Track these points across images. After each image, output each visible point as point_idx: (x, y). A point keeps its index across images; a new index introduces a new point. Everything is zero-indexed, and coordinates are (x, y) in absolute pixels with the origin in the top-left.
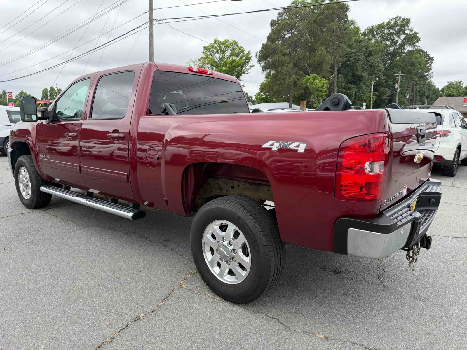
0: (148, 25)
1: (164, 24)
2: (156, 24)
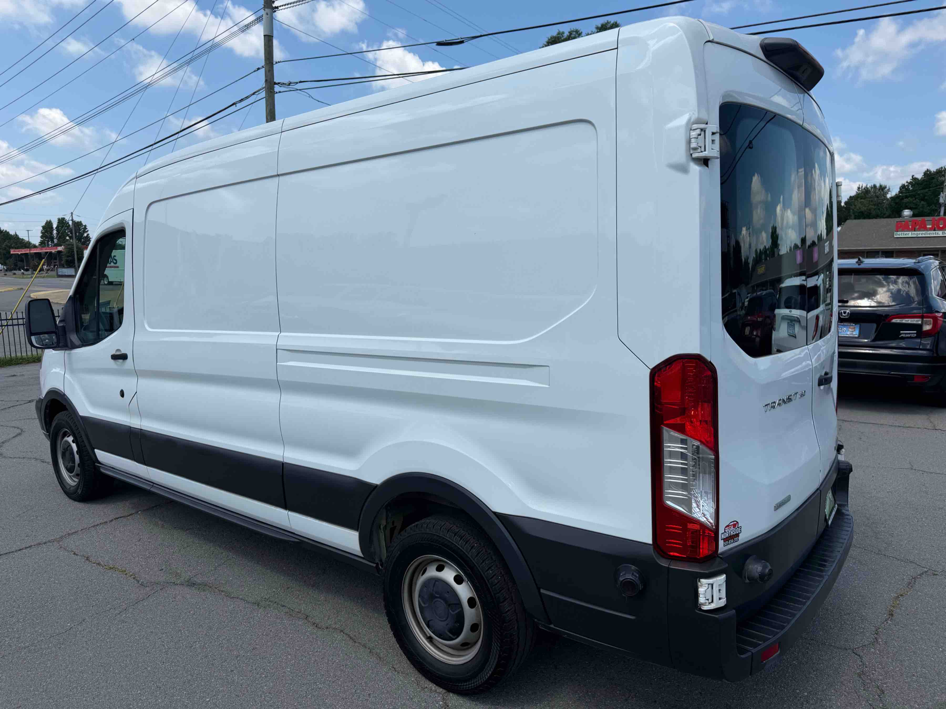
0: (263, 94)
1: (299, 91)
2: (280, 92)
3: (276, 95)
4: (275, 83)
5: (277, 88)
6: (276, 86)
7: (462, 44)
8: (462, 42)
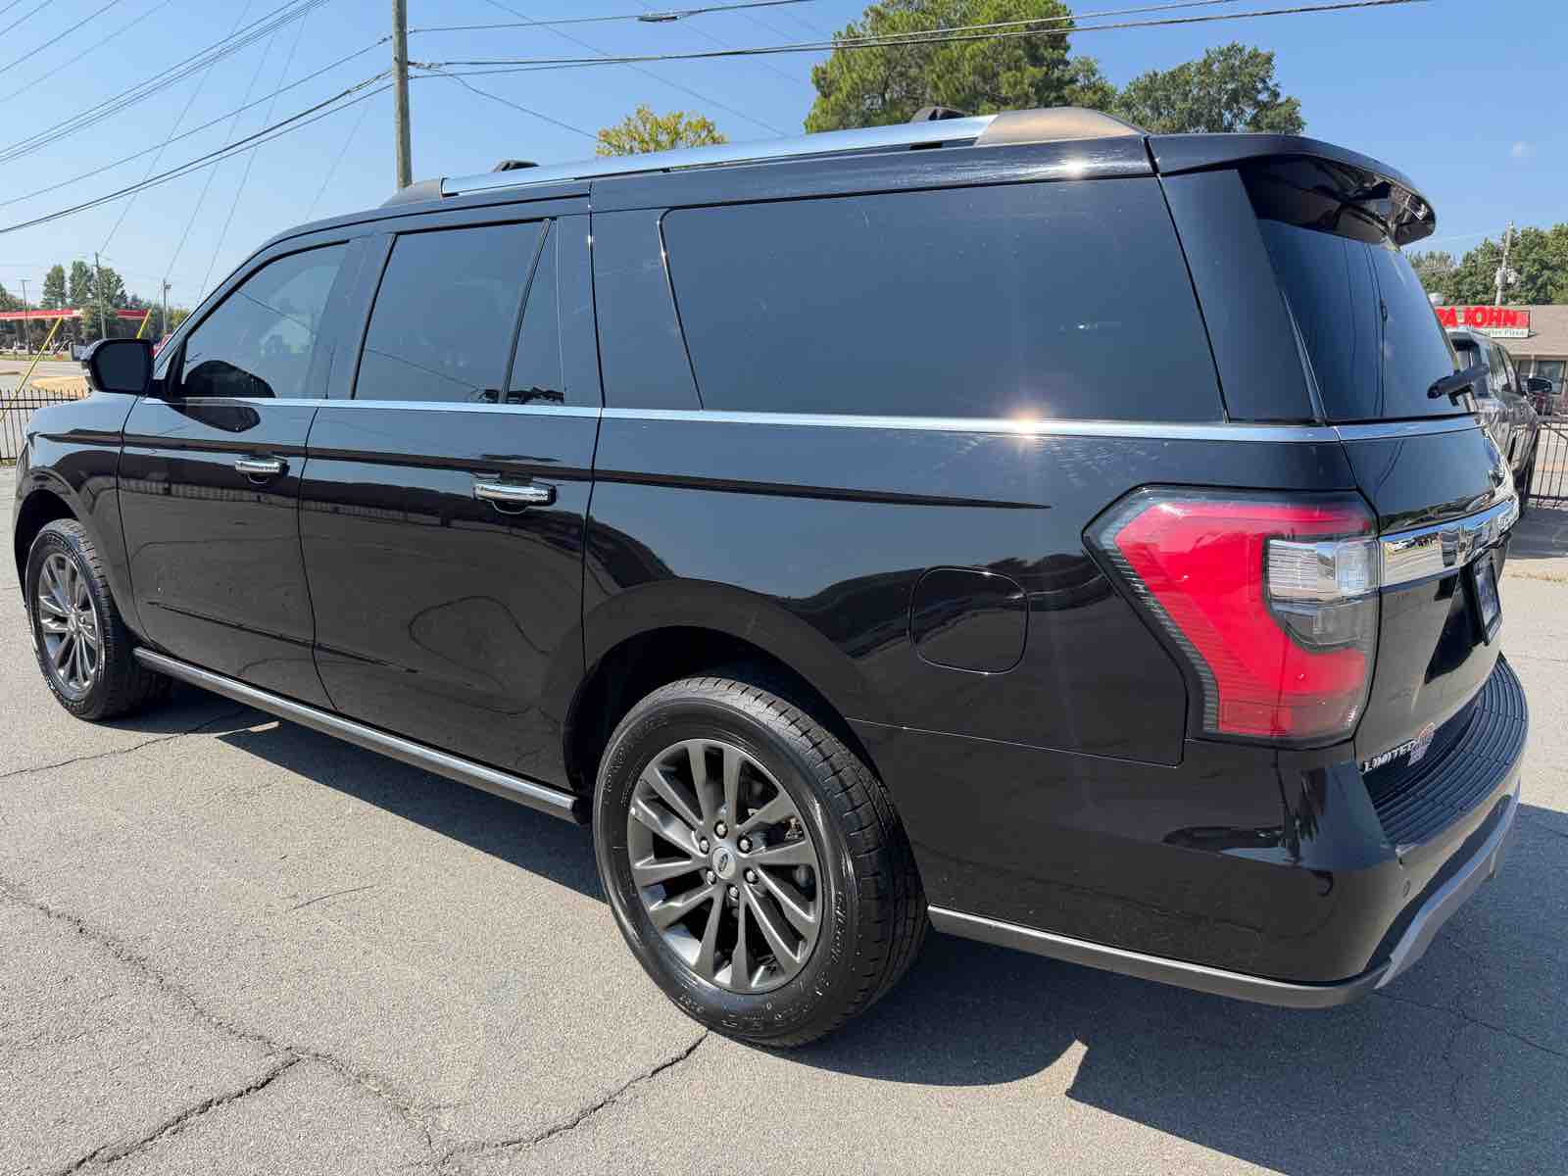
1: (444, 77)
3: (410, 81)
4: (409, 63)
5: (412, 71)
6: (409, 67)
7: (675, 22)
8: (675, 18)
